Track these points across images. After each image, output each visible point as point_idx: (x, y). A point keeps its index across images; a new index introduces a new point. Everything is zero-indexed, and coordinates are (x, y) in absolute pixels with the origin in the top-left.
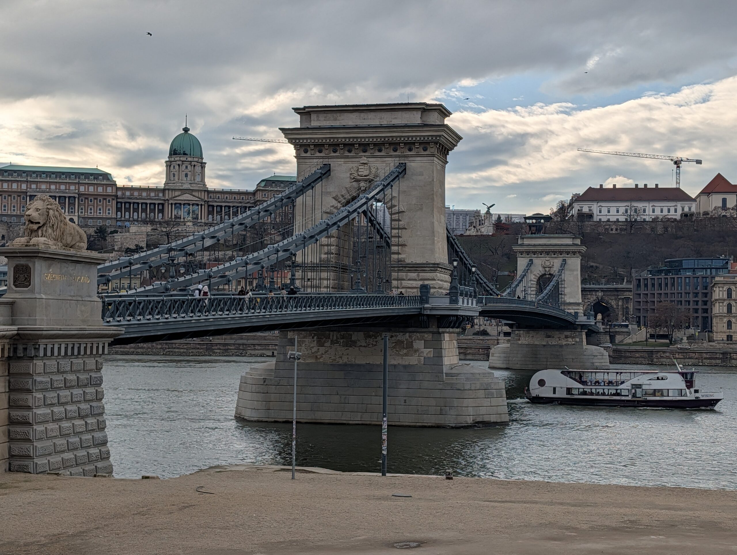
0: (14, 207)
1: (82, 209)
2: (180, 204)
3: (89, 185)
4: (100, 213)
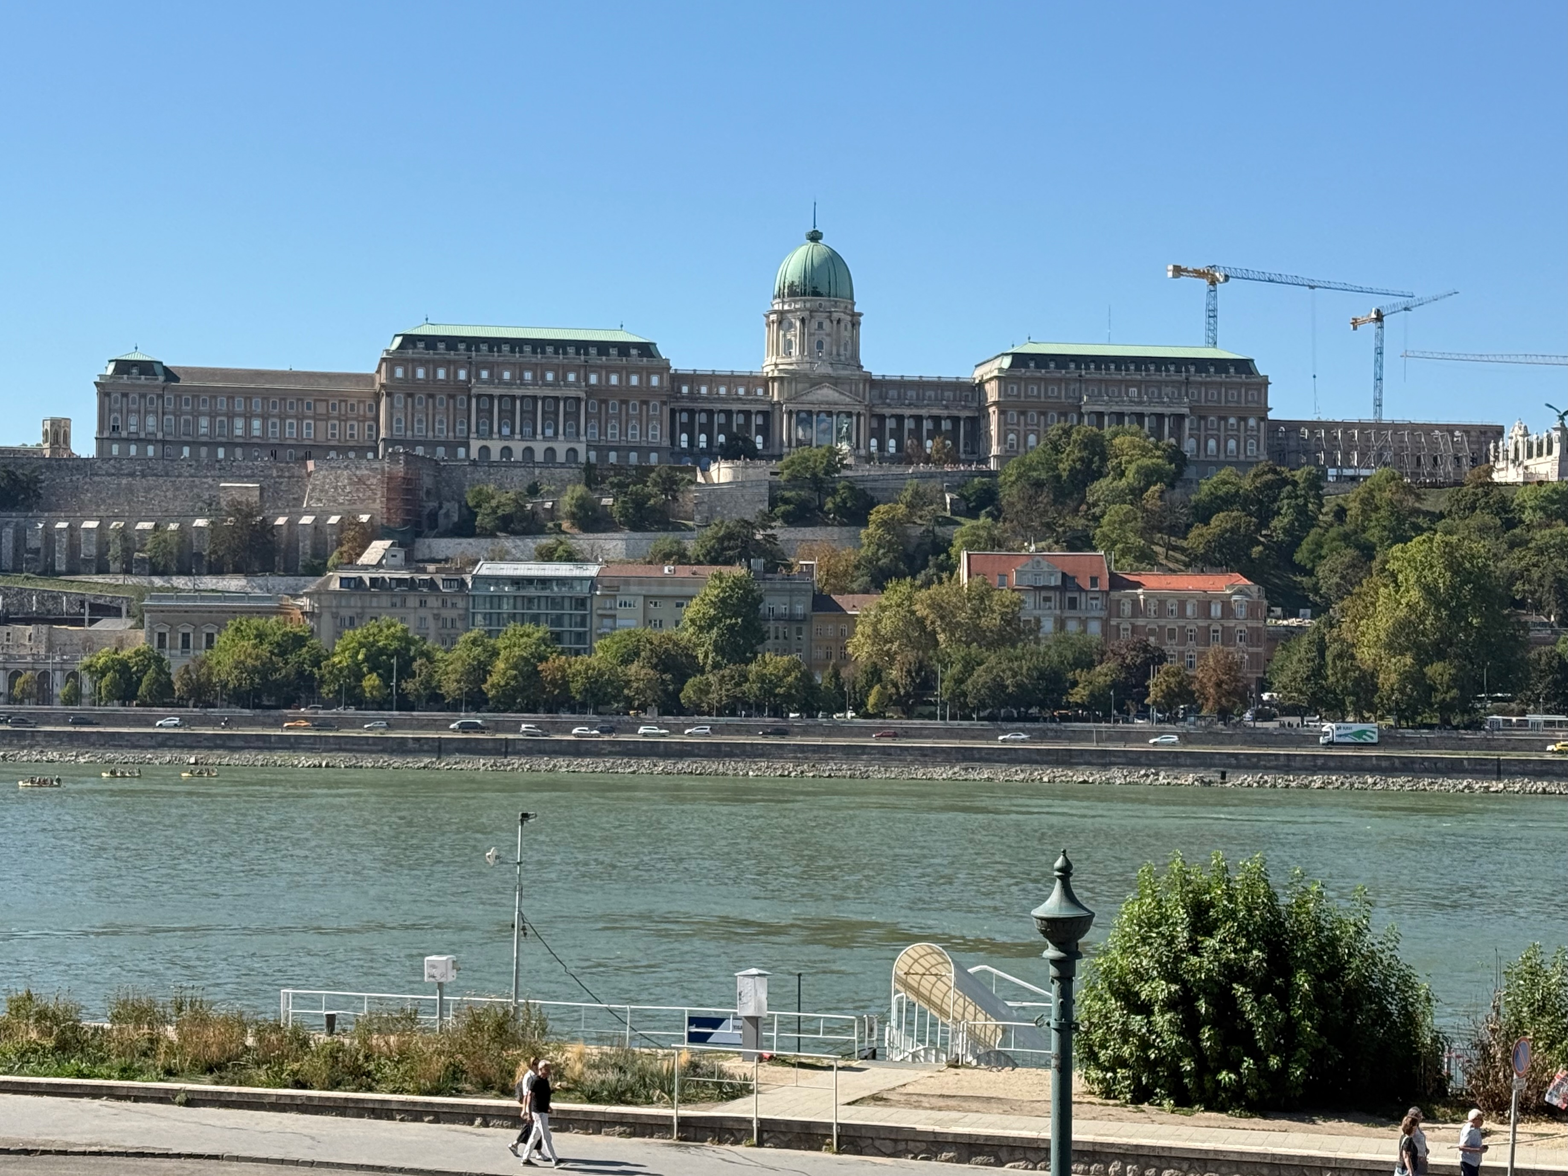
0: (441, 422)
1: (593, 427)
2: (810, 413)
3: (610, 370)
4: (634, 436)
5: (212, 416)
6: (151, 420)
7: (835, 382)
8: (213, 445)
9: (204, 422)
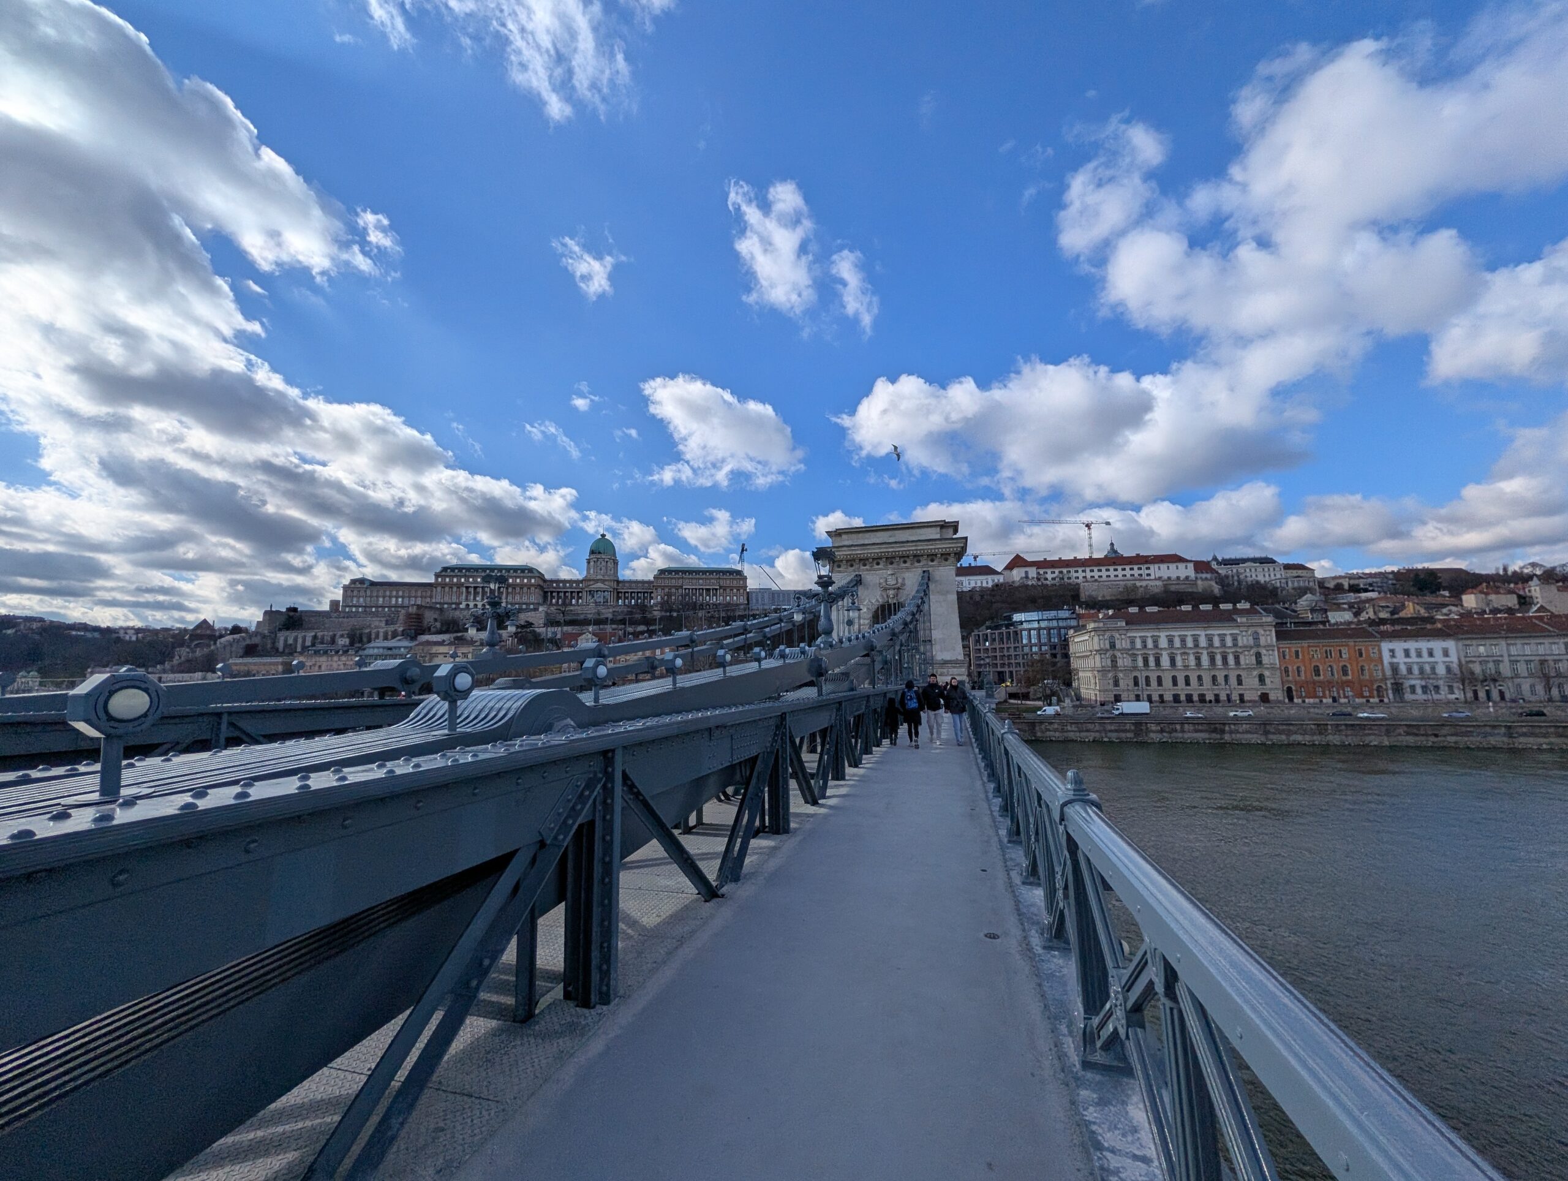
2: (594, 591)
3: (517, 577)
4: (525, 599)
5: (384, 597)
6: (361, 600)
7: (603, 581)
8: (383, 607)
9: (381, 599)
